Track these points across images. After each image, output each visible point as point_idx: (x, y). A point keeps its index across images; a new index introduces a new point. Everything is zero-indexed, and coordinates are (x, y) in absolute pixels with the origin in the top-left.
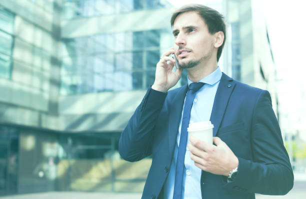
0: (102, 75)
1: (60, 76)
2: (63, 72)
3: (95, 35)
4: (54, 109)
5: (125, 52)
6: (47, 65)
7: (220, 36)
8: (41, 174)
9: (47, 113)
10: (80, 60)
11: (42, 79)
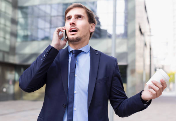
0: (43, 29)
1: (17, 30)
2: (19, 28)
3: (39, 5)
4: (13, 50)
5: (58, 16)
6: (8, 24)
7: (93, 26)
8: (5, 90)
9: (8, 53)
10: (30, 21)
11: (5, 32)
